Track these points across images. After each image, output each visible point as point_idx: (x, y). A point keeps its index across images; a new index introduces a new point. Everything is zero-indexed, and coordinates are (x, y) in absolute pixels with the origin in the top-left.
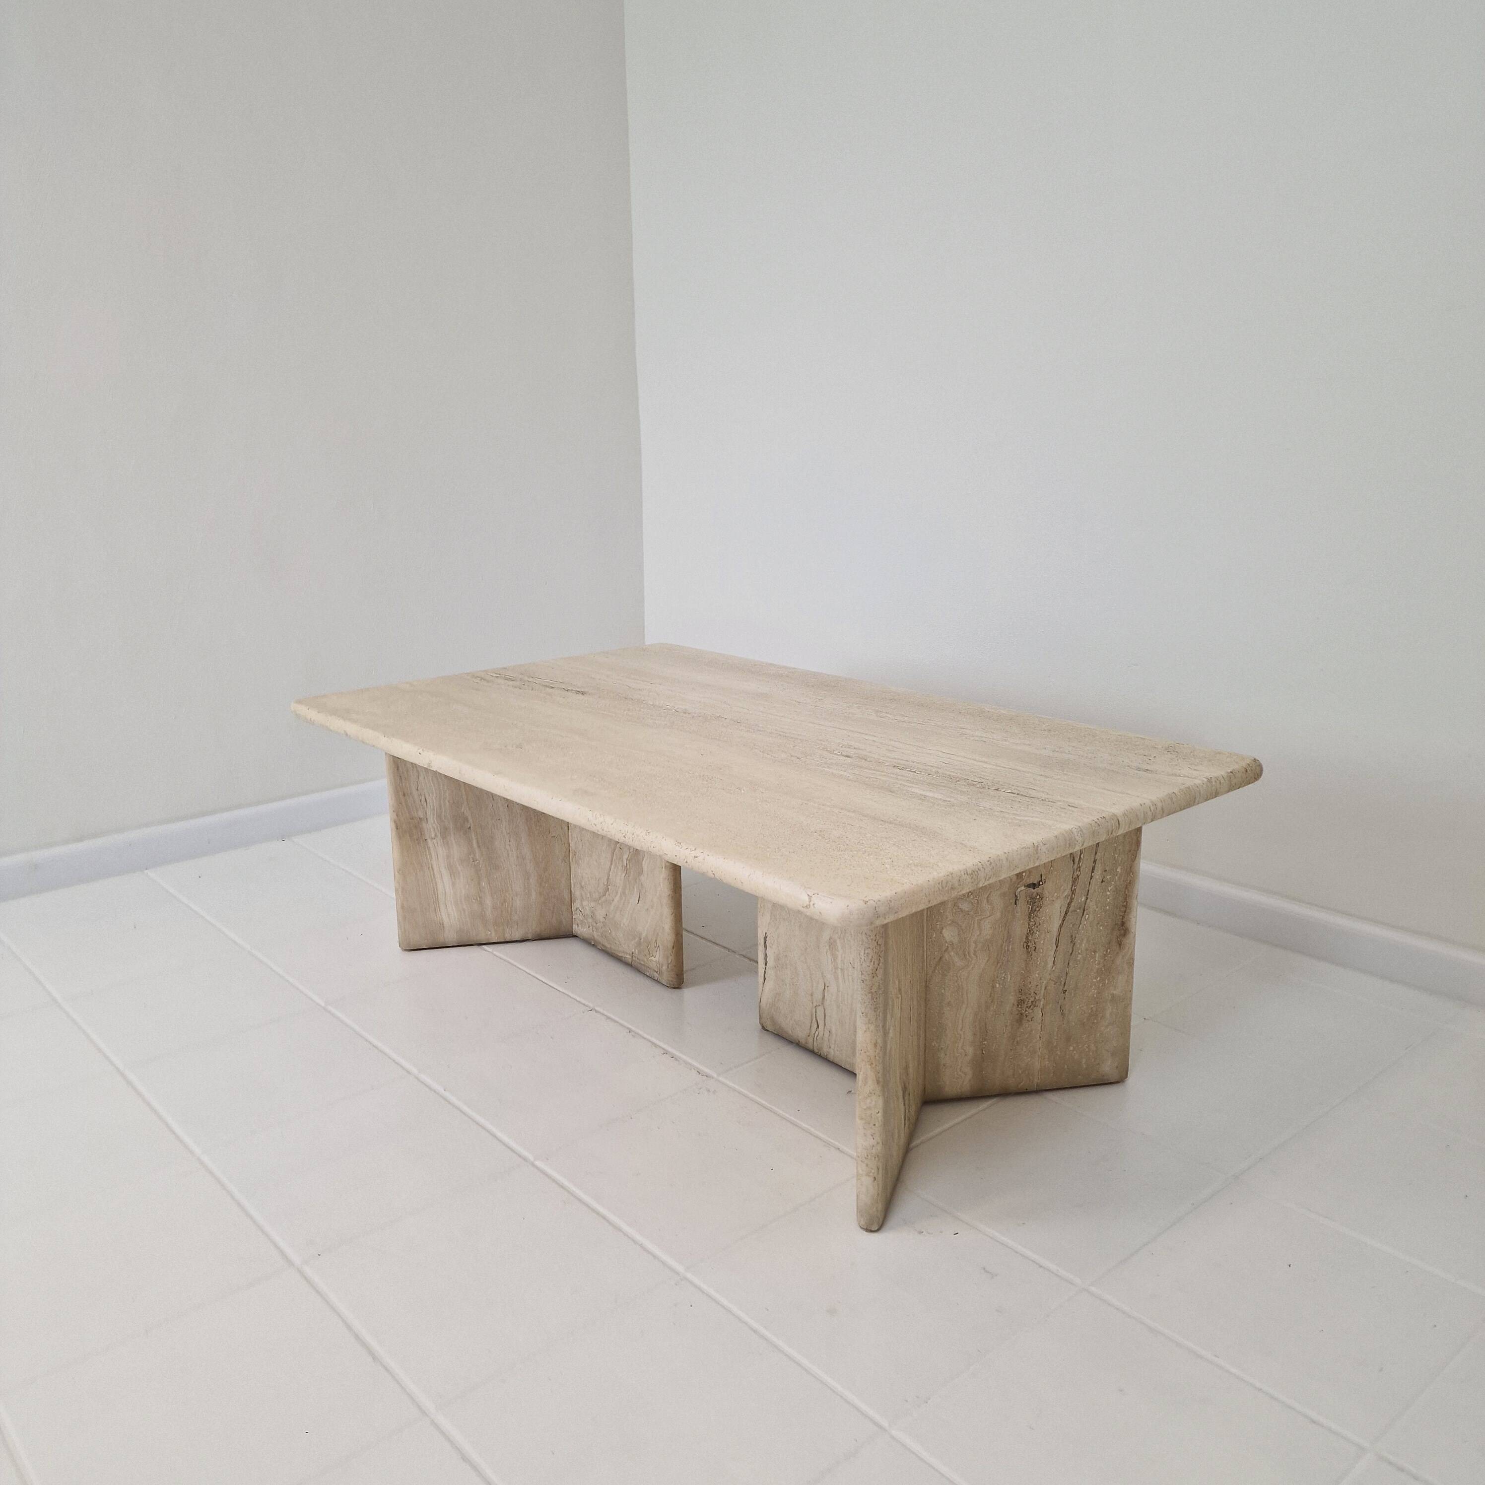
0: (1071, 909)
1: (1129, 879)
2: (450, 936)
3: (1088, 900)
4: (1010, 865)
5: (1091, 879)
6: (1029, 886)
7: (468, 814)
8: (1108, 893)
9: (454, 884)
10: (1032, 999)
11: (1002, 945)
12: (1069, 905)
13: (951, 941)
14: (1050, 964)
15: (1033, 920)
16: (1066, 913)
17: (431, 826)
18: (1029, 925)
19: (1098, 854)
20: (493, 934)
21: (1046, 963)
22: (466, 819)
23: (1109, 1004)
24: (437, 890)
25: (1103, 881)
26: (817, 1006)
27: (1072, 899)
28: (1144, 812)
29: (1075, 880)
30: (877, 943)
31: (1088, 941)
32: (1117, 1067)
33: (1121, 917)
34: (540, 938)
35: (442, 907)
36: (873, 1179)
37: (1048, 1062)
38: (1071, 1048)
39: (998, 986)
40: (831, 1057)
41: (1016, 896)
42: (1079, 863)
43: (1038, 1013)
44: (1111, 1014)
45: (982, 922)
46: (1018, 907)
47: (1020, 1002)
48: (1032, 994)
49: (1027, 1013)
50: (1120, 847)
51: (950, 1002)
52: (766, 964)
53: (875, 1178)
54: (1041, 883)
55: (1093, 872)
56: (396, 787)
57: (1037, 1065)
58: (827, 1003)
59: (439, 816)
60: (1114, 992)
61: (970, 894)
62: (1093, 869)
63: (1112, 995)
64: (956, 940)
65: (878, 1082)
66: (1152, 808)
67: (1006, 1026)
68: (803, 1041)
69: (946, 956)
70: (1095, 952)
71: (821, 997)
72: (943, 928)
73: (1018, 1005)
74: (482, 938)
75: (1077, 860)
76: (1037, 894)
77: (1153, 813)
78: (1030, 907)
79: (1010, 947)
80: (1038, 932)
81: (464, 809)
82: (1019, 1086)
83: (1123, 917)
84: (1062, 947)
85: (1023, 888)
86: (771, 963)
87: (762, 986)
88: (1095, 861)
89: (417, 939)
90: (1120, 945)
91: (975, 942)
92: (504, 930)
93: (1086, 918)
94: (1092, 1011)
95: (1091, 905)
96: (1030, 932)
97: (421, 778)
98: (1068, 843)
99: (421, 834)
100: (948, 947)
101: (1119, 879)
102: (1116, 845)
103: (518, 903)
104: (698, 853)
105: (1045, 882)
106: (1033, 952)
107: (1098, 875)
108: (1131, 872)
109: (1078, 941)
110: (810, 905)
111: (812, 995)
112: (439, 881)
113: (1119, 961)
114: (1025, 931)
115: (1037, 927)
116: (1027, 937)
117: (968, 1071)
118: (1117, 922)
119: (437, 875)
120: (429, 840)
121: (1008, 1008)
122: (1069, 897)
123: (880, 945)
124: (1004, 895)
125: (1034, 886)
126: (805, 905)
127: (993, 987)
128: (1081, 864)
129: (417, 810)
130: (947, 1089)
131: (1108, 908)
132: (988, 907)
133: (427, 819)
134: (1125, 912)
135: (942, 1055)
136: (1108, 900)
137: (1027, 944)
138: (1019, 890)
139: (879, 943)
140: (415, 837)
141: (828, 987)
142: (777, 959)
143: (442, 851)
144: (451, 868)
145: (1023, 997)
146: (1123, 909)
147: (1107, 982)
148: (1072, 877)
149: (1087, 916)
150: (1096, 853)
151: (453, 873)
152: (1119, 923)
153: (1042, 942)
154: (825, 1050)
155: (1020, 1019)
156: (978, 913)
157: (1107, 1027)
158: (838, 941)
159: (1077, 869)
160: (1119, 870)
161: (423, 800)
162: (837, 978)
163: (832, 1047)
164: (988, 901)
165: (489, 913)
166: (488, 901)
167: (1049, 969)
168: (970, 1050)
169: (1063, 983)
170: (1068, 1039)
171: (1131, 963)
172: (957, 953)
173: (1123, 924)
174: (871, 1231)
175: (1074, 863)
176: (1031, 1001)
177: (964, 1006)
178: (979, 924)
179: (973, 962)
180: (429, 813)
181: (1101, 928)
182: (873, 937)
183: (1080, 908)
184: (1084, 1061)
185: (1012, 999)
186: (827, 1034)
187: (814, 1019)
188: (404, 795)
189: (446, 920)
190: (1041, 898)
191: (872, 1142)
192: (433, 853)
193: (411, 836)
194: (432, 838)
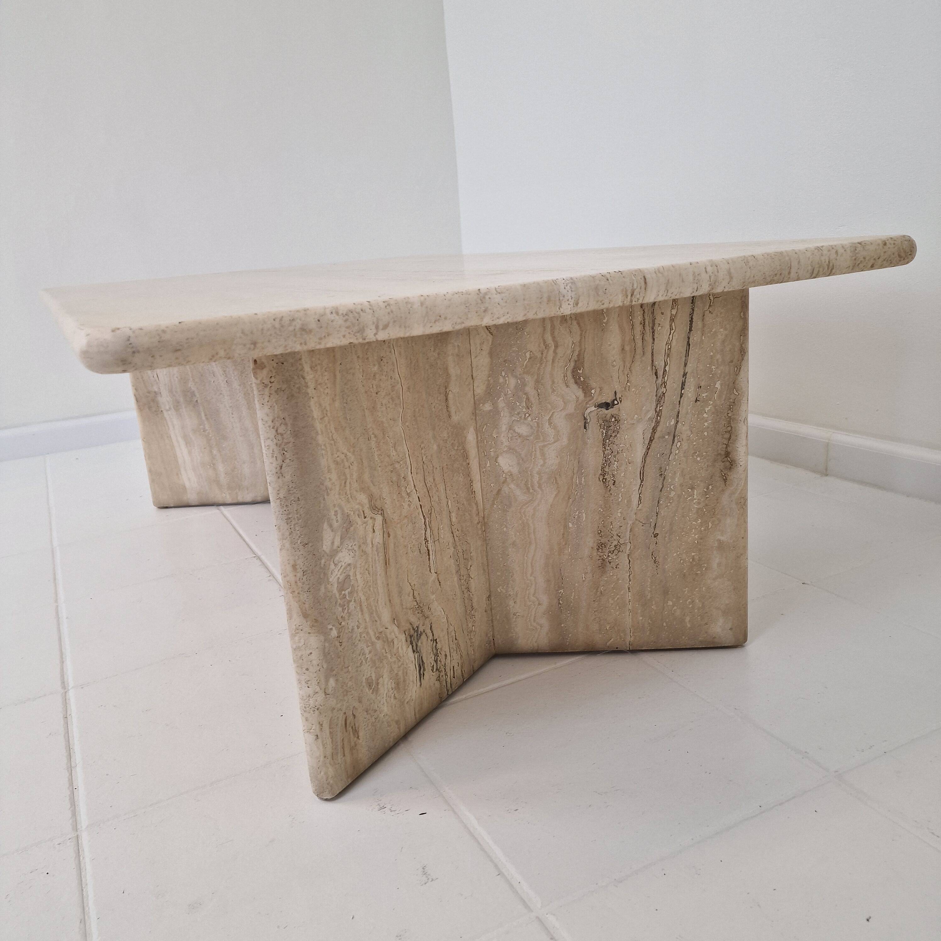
0: (656, 436)
1: (733, 397)
2: (192, 497)
3: (679, 425)
4: (427, 312)
5: (681, 397)
6: (600, 406)
7: (194, 388)
8: (705, 415)
9: (190, 453)
10: (615, 543)
11: (572, 478)
12: (654, 430)
13: (510, 472)
14: (635, 501)
15: (609, 448)
16: (651, 440)
17: (165, 400)
18: (604, 453)
19: (689, 365)
20: (228, 497)
21: (629, 501)
22: (193, 394)
23: (715, 552)
24: (177, 457)
25: (696, 401)
27: (658, 423)
28: (694, 273)
29: (660, 399)
30: (277, 431)
31: (683, 475)
32: (731, 629)
33: (725, 446)
35: (183, 472)
36: (315, 737)
37: (641, 618)
38: (670, 603)
39: (570, 525)
41: (585, 419)
42: (663, 378)
43: (623, 559)
44: (719, 565)
45: (546, 449)
46: (590, 431)
47: (601, 546)
48: (615, 537)
49: (610, 558)
50: (719, 356)
51: (514, 541)
53: (317, 736)
54: (616, 402)
55: (682, 388)
57: (628, 621)
59: (171, 391)
60: (722, 538)
61: (527, 415)
62: (683, 384)
63: (719, 540)
64: (515, 470)
65: (305, 616)
66: (709, 269)
67: (586, 573)
69: (505, 489)
70: (692, 488)
72: (497, 457)
73: (598, 550)
74: (219, 499)
75: (660, 373)
76: (612, 416)
77: (710, 277)
78: (604, 431)
79: (583, 479)
80: (616, 463)
81: (191, 385)
82: (608, 644)
83: (727, 445)
84: (649, 482)
85: (593, 408)
88: (685, 375)
89: (165, 499)
90: (725, 480)
91: (539, 473)
92: (237, 493)
93: (678, 446)
94: (693, 559)
95: (684, 429)
96: (607, 462)
98: (545, 295)
99: (158, 406)
100: (506, 478)
101: (720, 397)
102: (712, 354)
105: (621, 401)
106: (612, 487)
107: (690, 392)
108: (735, 388)
109: (669, 474)
112: (177, 449)
113: (725, 499)
114: (600, 460)
115: (615, 456)
116: (603, 468)
117: (544, 622)
118: (719, 452)
120: (165, 413)
121: (586, 552)
122: (654, 420)
123: (282, 435)
124: (569, 417)
125: (607, 406)
127: (566, 527)
128: (666, 378)
130: (520, 641)
131: (706, 434)
132: (550, 431)
133: (161, 393)
134: (729, 439)
135: (511, 603)
136: (706, 424)
137: (604, 476)
138: (589, 410)
139: (279, 431)
140: (154, 409)
143: (176, 422)
144: (185, 437)
145: (603, 541)
146: (727, 436)
147: (710, 524)
148: (656, 396)
149: (679, 444)
150: (685, 365)
151: (188, 443)
152: (723, 453)
153: (622, 475)
155: (603, 565)
156: (540, 439)
157: (714, 579)
159: (662, 385)
160: (718, 385)
161: (155, 376)
164: (550, 424)
165: (223, 479)
166: (221, 468)
167: (635, 507)
168: (545, 599)
169: (653, 525)
170: (666, 592)
171: (742, 503)
172: (517, 486)
173: (727, 454)
174: (326, 800)
175: (657, 378)
176: (613, 544)
177: (533, 547)
178: (542, 450)
179: (539, 496)
180: (162, 388)
181: (699, 459)
182: (270, 423)
183: (669, 434)
184: (688, 619)
185: (590, 541)
189: (187, 484)
190: (617, 421)
191: (310, 691)
192: (170, 423)
193: (150, 408)
194: (167, 410)
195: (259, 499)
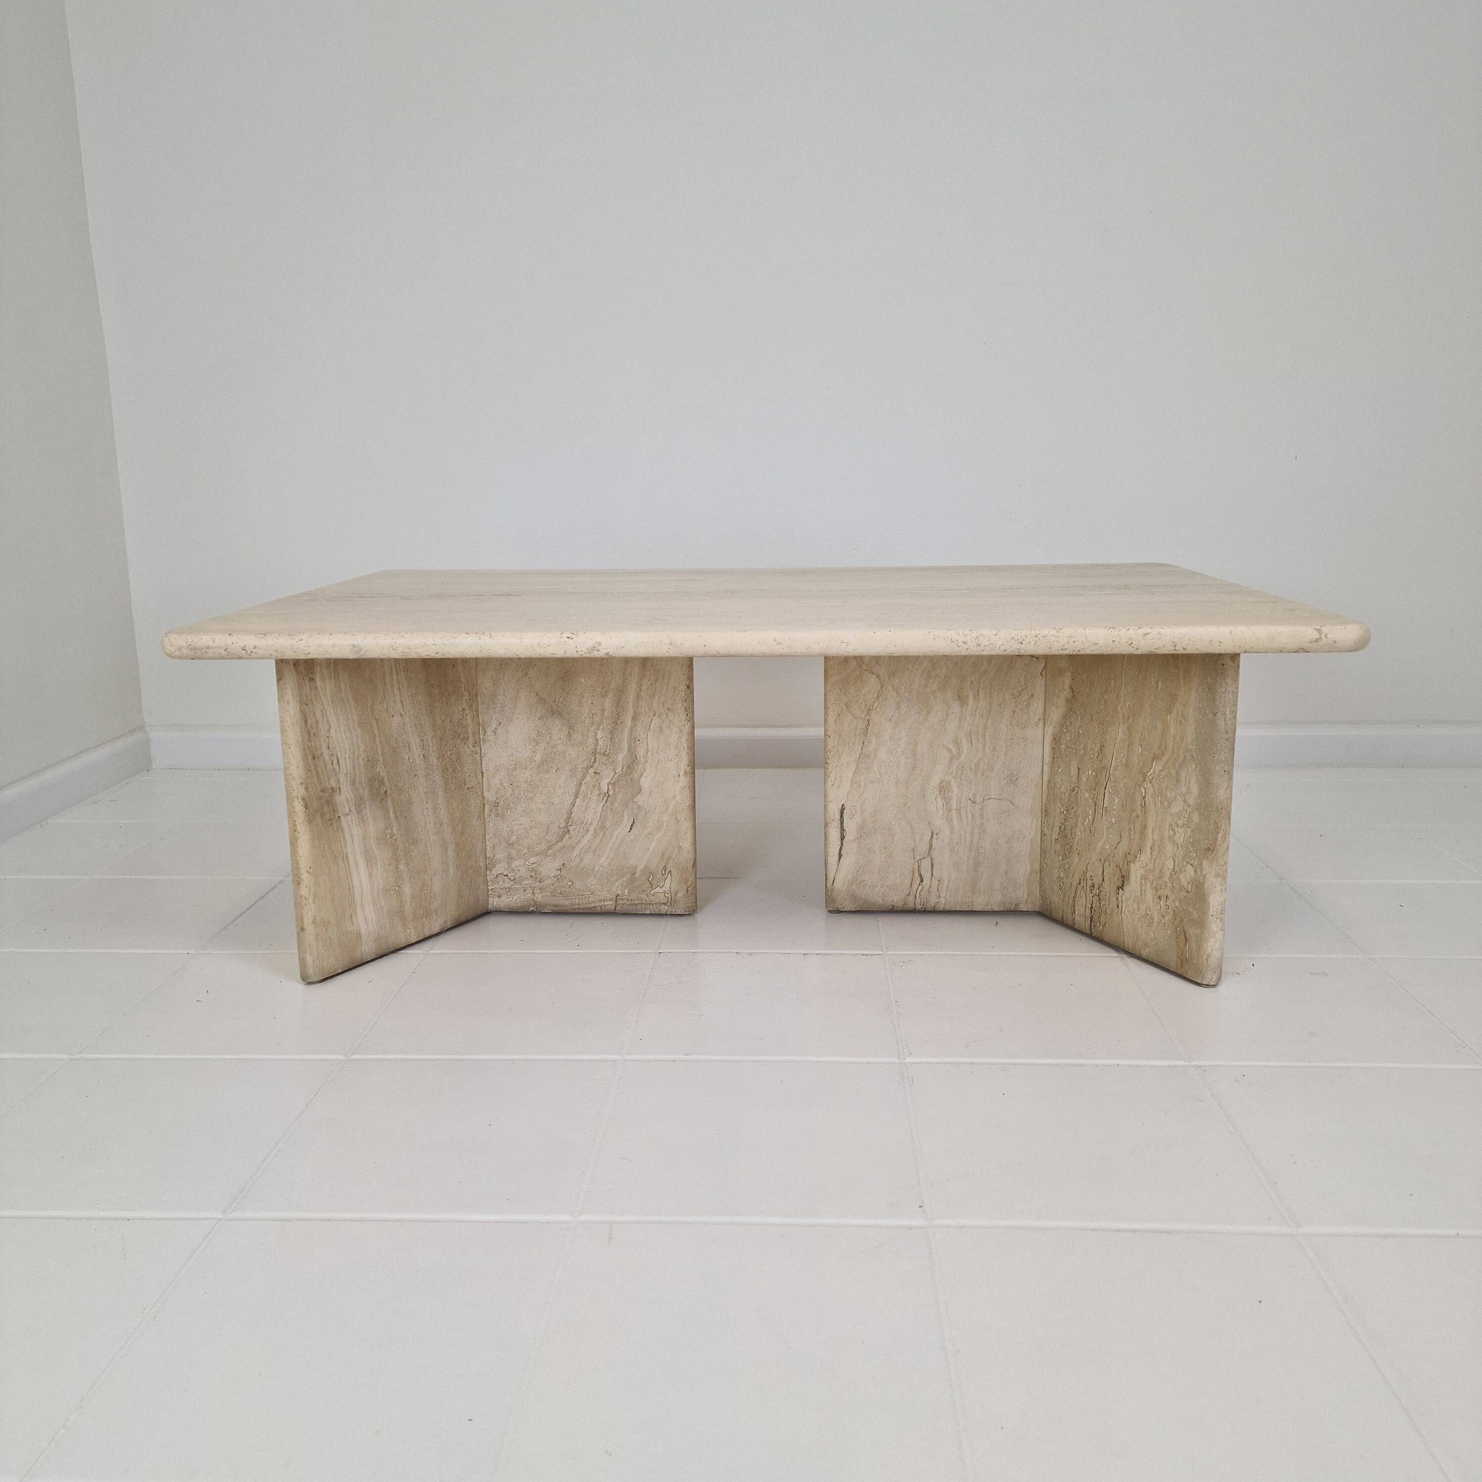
2: (368, 948)
7: (383, 774)
9: (370, 875)
17: (344, 798)
20: (413, 932)
22: (382, 782)
24: (352, 886)
26: (921, 859)
34: (459, 924)
35: (359, 911)
40: (941, 907)
52: (843, 838)
56: (304, 749)
58: (934, 854)
59: (353, 783)
68: (899, 905)
71: (926, 848)
81: (380, 769)
86: (850, 835)
87: (836, 865)
89: (333, 962)
92: (423, 924)
97: (333, 730)
99: (334, 811)
103: (437, 885)
104: (1146, 630)
110: (1320, 638)
111: (913, 850)
112: (355, 875)
119: (353, 868)
120: (342, 818)
126: (1314, 639)
129: (329, 778)
133: (339, 788)
140: (327, 817)
141: (937, 834)
142: (862, 827)
143: (357, 831)
144: (367, 854)
151: (369, 859)
154: (932, 902)
158: (952, 781)
161: (335, 761)
162: (949, 821)
163: (943, 895)
165: (408, 909)
166: (407, 890)
180: (342, 780)
186: (935, 883)
187: (917, 875)
188: (314, 758)
189: (363, 928)
192: (347, 836)
193: (322, 815)
194: (346, 815)
195: (449, 925)
